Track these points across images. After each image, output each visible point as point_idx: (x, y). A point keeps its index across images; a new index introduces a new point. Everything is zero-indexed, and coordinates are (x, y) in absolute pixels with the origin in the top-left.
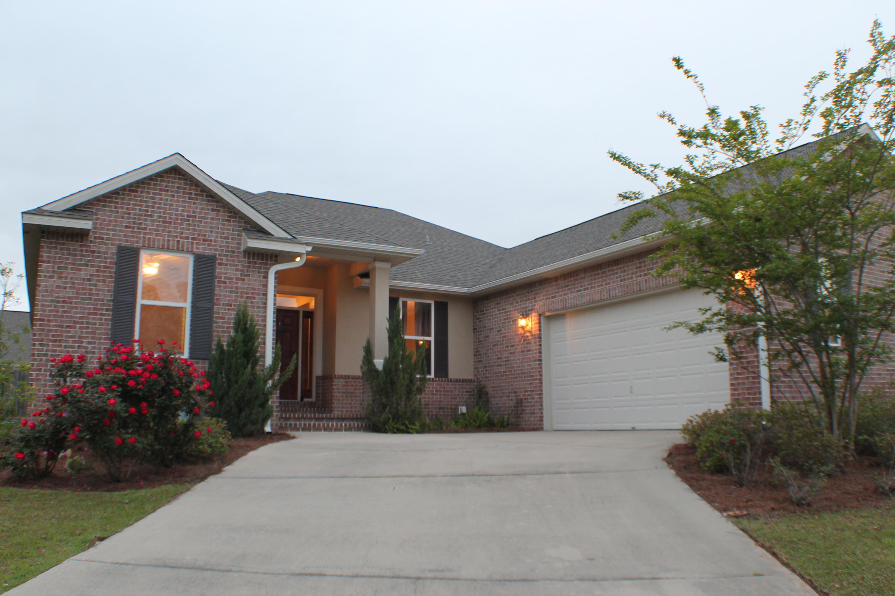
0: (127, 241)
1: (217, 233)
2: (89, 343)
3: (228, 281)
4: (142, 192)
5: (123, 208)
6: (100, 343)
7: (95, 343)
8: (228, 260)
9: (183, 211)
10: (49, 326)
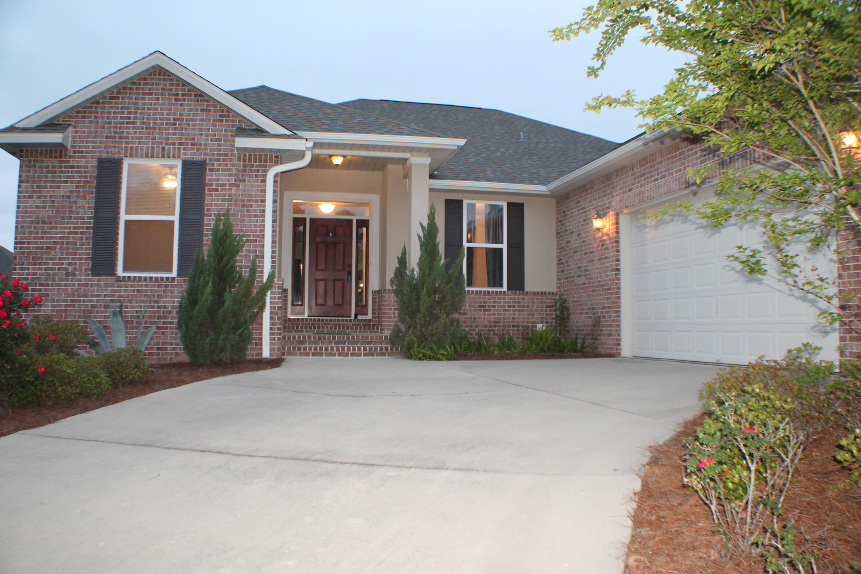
0: (108, 152)
1: (207, 135)
2: (70, 264)
3: (220, 188)
4: (123, 98)
5: (103, 117)
6: (81, 264)
7: (75, 264)
8: (220, 165)
9: (168, 114)
10: (29, 248)
